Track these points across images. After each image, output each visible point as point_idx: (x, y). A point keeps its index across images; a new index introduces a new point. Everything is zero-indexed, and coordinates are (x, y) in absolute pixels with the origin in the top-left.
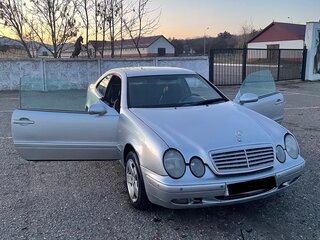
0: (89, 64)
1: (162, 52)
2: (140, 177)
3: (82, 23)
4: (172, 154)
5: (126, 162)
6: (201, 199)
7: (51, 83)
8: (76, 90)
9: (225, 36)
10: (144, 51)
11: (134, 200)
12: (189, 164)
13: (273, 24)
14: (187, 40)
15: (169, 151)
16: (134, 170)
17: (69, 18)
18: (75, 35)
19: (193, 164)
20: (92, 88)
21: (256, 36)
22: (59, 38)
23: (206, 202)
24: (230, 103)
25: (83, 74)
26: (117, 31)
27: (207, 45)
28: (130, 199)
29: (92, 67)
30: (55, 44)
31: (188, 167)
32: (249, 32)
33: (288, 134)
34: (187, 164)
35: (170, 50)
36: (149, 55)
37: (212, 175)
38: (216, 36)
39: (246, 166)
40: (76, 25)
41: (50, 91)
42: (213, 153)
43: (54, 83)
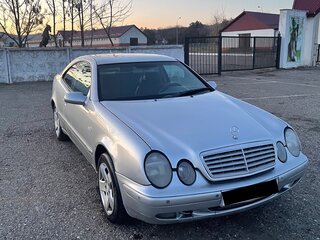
0: (57, 54)
1: (134, 42)
2: (115, 186)
3: (49, 10)
4: (155, 157)
5: (98, 166)
6: (191, 212)
7: (16, 75)
8: (44, 81)
9: (197, 26)
10: (116, 41)
11: (110, 212)
12: (176, 170)
13: (244, 13)
14: (159, 30)
15: (151, 154)
16: (108, 177)
17: (33, 4)
18: (41, 23)
19: (181, 169)
20: (59, 78)
21: (228, 25)
22: (24, 26)
23: (197, 215)
24: (216, 93)
25: (51, 64)
26: (86, 19)
27: (180, 35)
28: (103, 210)
29: (60, 56)
30: (19, 33)
31: (175, 173)
32: (220, 22)
33: (287, 128)
34: (173, 170)
35: (143, 39)
36: (121, 45)
37: (205, 182)
38: (188, 26)
39: (244, 169)
40: (42, 12)
41: (15, 83)
42: (206, 154)
43: (20, 74)
